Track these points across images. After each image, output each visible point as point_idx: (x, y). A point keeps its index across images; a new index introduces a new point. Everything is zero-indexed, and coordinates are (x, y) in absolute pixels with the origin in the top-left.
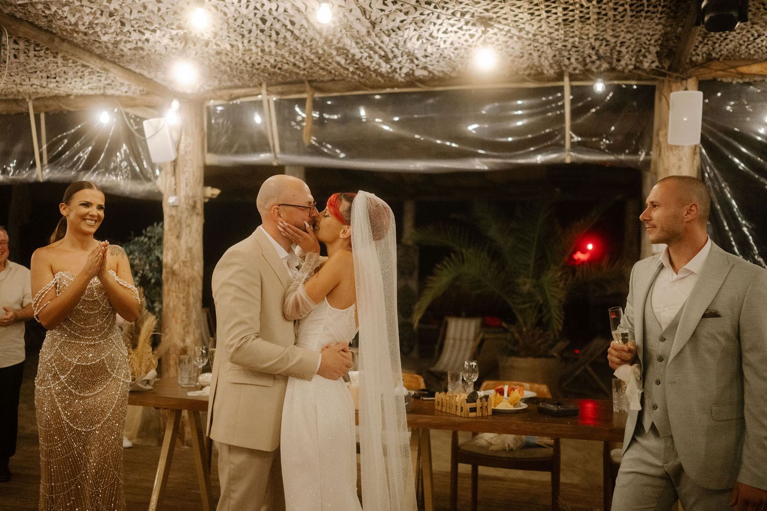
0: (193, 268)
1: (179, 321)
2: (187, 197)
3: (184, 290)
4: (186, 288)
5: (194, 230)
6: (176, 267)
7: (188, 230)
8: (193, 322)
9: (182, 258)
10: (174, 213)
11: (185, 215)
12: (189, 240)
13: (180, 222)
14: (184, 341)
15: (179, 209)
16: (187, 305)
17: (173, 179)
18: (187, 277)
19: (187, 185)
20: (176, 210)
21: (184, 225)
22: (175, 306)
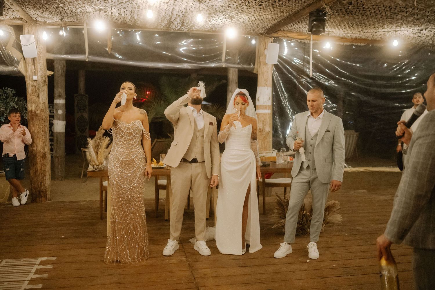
0: (46, 113)
1: (41, 139)
2: (42, 76)
3: (43, 124)
4: (44, 123)
5: (45, 93)
6: (38, 112)
7: (43, 93)
8: (47, 140)
9: (41, 108)
10: (35, 84)
11: (42, 85)
12: (44, 98)
13: (39, 89)
14: (44, 149)
15: (38, 82)
16: (44, 131)
17: (33, 66)
18: (44, 117)
19: (41, 70)
20: (36, 83)
21: (41, 91)
22: (38, 132)
